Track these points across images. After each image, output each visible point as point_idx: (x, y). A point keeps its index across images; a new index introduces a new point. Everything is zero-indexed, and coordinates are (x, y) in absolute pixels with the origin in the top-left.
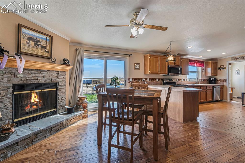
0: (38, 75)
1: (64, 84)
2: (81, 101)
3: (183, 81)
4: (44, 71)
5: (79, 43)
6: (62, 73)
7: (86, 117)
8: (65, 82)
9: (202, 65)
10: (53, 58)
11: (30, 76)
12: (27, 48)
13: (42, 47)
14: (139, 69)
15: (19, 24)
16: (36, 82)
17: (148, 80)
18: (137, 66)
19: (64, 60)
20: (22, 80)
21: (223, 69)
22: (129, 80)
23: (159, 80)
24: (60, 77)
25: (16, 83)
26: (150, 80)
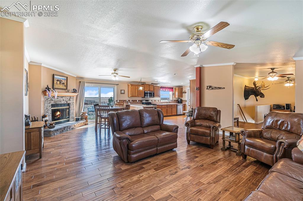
0: (61, 99)
1: (73, 104)
2: (84, 114)
3: (157, 101)
4: (63, 97)
5: (82, 78)
6: (72, 98)
7: (87, 124)
8: (74, 103)
9: (172, 90)
10: (68, 89)
11: (58, 100)
12: (56, 85)
13: (63, 83)
14: (124, 93)
15: (53, 74)
16: (60, 103)
17: (131, 101)
18: (123, 92)
19: (73, 90)
20: (54, 102)
21: (185, 93)
22: (117, 101)
23: (139, 101)
24: (71, 100)
25: (52, 104)
26: (132, 101)
